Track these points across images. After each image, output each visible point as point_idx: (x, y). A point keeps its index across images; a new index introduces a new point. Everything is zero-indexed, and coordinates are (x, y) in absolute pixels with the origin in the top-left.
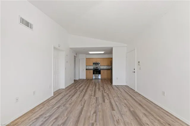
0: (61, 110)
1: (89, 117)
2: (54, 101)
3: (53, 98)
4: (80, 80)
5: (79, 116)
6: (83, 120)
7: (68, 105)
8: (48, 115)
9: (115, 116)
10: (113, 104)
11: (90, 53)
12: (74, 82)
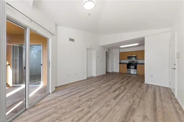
0: (84, 86)
1: (93, 95)
2: (85, 82)
3: (85, 80)
4: (113, 72)
5: (89, 92)
6: (89, 95)
7: (88, 86)
8: (78, 86)
9: (110, 102)
10: (120, 96)
11: (121, 47)
12: (105, 73)
